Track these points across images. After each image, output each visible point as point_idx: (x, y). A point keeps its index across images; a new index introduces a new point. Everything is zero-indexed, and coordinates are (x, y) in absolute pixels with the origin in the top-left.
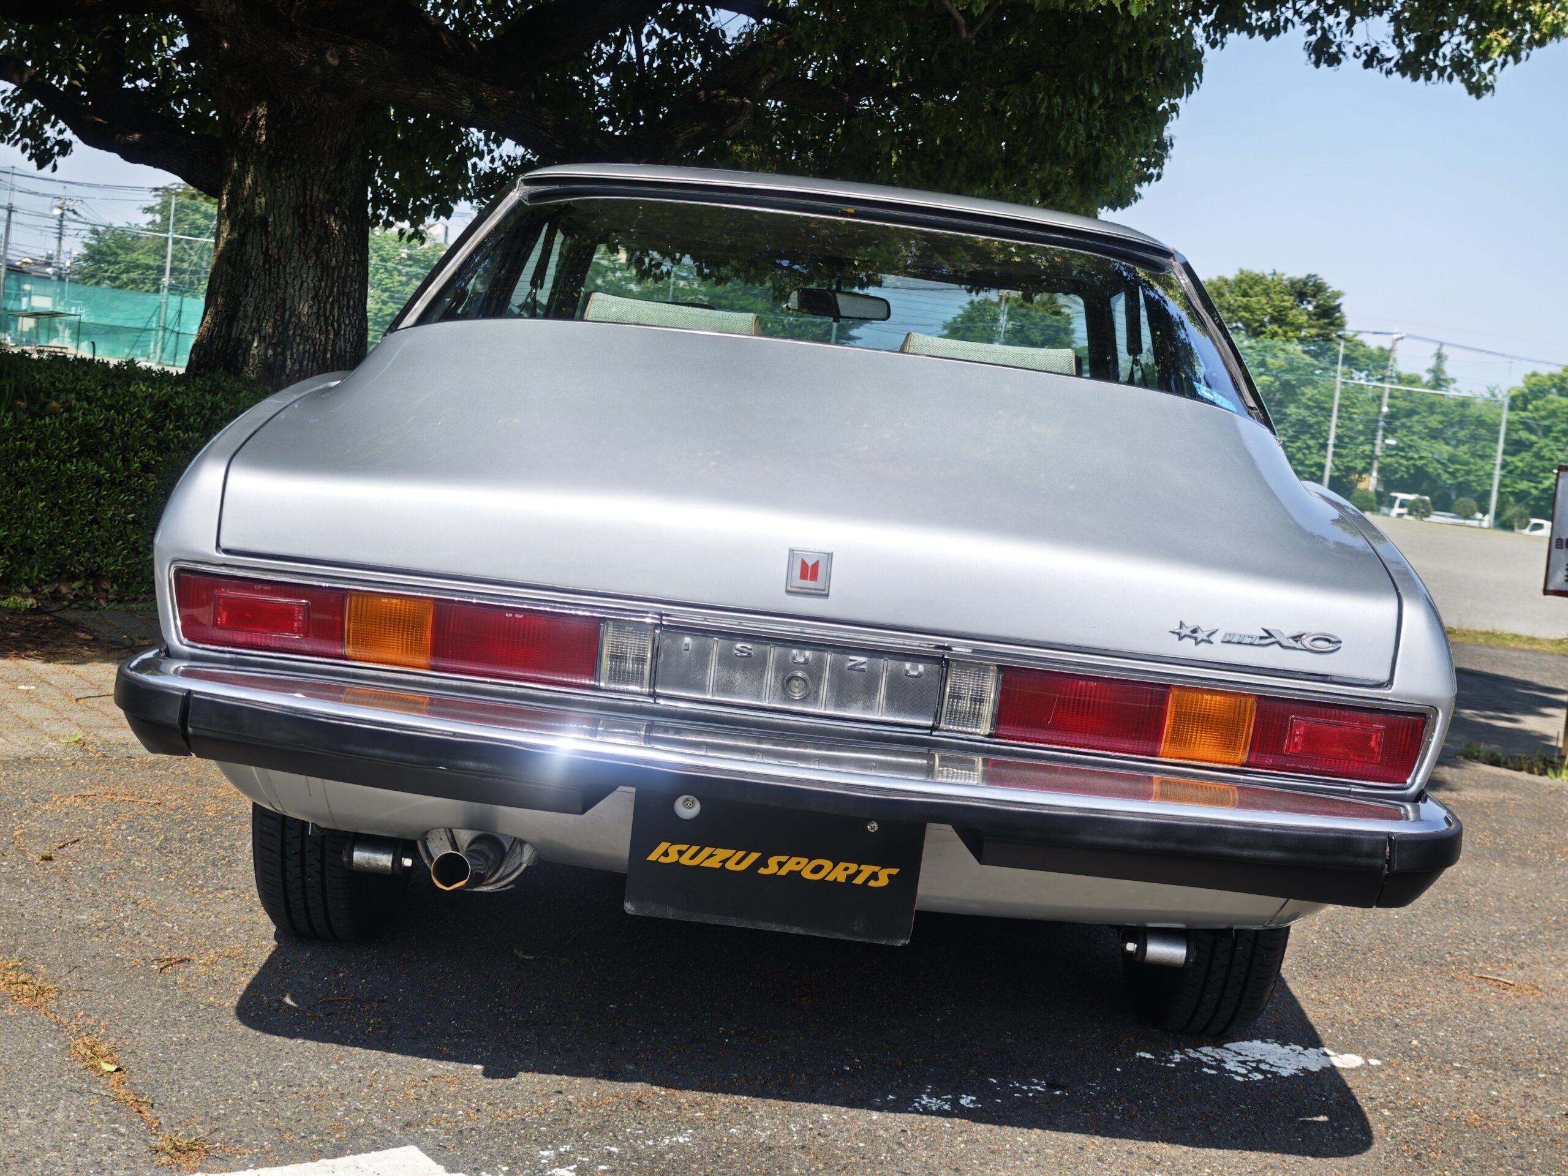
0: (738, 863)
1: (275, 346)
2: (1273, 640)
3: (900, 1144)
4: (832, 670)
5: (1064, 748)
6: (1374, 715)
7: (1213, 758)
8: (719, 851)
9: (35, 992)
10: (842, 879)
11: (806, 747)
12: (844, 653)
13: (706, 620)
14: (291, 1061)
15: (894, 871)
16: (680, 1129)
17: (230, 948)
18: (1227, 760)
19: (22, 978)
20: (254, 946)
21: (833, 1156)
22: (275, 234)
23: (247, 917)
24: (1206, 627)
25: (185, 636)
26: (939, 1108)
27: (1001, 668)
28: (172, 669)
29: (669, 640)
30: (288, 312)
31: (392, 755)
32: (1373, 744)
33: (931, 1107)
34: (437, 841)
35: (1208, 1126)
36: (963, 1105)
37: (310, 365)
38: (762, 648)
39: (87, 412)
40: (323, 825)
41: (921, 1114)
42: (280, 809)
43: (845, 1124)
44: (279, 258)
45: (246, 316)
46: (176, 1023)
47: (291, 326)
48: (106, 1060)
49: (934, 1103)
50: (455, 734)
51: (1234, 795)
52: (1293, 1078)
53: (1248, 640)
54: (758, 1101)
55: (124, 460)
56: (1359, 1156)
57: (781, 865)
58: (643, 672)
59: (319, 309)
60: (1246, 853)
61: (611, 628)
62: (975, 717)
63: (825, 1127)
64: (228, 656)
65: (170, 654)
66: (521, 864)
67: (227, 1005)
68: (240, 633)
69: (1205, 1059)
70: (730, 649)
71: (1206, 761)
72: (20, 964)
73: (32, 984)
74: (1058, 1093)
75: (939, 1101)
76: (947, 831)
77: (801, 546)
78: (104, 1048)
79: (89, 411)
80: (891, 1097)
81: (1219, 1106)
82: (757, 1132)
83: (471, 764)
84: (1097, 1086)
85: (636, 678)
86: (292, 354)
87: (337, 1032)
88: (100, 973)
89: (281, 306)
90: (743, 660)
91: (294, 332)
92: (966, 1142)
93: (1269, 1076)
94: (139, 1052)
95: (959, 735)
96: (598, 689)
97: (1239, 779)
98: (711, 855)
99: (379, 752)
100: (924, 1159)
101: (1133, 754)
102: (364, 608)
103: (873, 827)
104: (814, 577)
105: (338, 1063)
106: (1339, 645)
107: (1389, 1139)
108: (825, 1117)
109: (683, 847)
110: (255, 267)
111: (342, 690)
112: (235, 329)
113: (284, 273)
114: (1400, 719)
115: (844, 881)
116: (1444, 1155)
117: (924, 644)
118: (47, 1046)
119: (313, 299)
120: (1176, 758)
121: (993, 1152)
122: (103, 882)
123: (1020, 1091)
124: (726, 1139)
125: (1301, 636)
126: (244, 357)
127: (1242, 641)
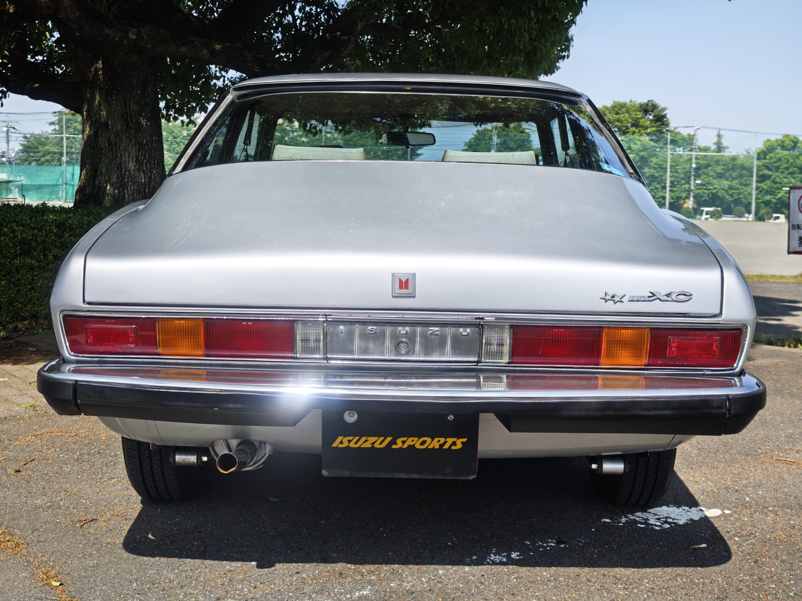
0: (381, 444)
1: (118, 188)
2: (655, 297)
3: (481, 583)
4: (421, 337)
5: (549, 365)
6: (714, 332)
7: (630, 364)
8: (370, 438)
9: (15, 545)
10: (437, 447)
11: (411, 379)
12: (426, 326)
13: (350, 316)
14: (153, 570)
15: (465, 440)
16: (363, 587)
17: (118, 511)
18: (637, 364)
19: (7, 539)
20: (130, 508)
21: (447, 593)
22: (113, 130)
23: (125, 493)
24: (619, 294)
25: (72, 351)
26: (501, 561)
27: (511, 326)
28: (67, 370)
29: (332, 329)
30: (123, 170)
31: (189, 404)
32: (714, 348)
33: (496, 560)
34: (220, 446)
35: (643, 556)
36: (513, 558)
37: (138, 196)
38: (382, 328)
39: (23, 232)
40: (158, 444)
41: (491, 565)
42: (134, 438)
43: (451, 575)
44: (116, 143)
45: (102, 174)
46: (91, 555)
47: (126, 177)
48: (54, 579)
49: (498, 558)
50: (221, 390)
51: (642, 381)
52: (686, 525)
53: (643, 299)
54: (403, 567)
55: (45, 255)
56: (725, 564)
57: (404, 442)
58: (319, 347)
59: (139, 167)
60: (652, 413)
61: (300, 325)
62: (500, 354)
63: (441, 578)
64: (96, 359)
65: (65, 361)
66: (265, 454)
67: (117, 542)
68: (101, 347)
69: (638, 519)
70: (365, 330)
71: (626, 365)
72: (6, 531)
73: (13, 541)
74: (562, 546)
75: (500, 557)
76: (492, 416)
77: (398, 272)
78: (53, 573)
79: (24, 231)
80: (474, 557)
81: (648, 544)
82: (405, 584)
83: (231, 406)
84: (583, 540)
85: (316, 350)
86: (128, 191)
87: (177, 551)
88: (49, 531)
89: (120, 167)
90: (373, 335)
91: (128, 180)
92: (516, 578)
93: (673, 525)
94: (72, 573)
95: (492, 364)
96: (297, 358)
97: (644, 373)
98: (366, 441)
99: (181, 404)
100: (495, 590)
101: (586, 365)
102: (166, 327)
103: (451, 417)
104: (407, 287)
105: (178, 569)
106: (691, 297)
107: (740, 553)
108: (441, 572)
109: (351, 438)
110: (104, 148)
111: (159, 372)
112: (97, 181)
113: (119, 149)
114: (728, 333)
115: (438, 447)
116: (770, 559)
117: (469, 317)
118: (22, 575)
119: (136, 162)
120: (609, 365)
121: (531, 582)
122: (48, 482)
123: (542, 547)
124: (388, 590)
125: (670, 294)
126: (103, 196)
127: (639, 299)
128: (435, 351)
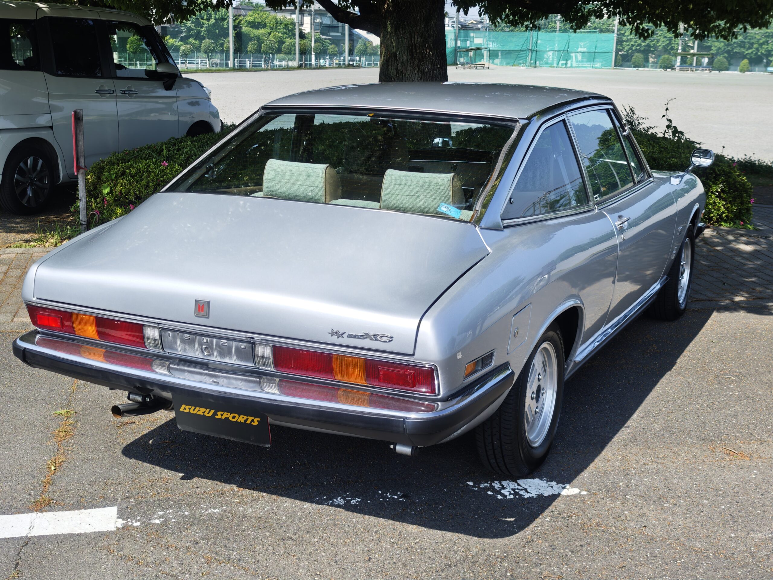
0: (208, 413)
2: (367, 336)
4: (216, 345)
6: (411, 367)
8: (201, 409)
9: (65, 435)
10: (243, 421)
12: (219, 339)
13: (175, 326)
14: (118, 468)
16: (221, 506)
17: (155, 418)
19: (67, 429)
20: (166, 417)
26: (339, 503)
27: (272, 346)
28: (37, 338)
29: (164, 333)
32: (408, 379)
33: (336, 503)
36: (350, 503)
38: (192, 336)
41: (328, 505)
43: (290, 508)
54: (268, 496)
56: (501, 539)
57: (222, 415)
58: (158, 344)
61: (145, 328)
62: (267, 364)
67: (127, 442)
70: (183, 336)
72: (73, 423)
74: (401, 499)
75: (342, 501)
77: (199, 298)
78: (61, 460)
80: (325, 497)
82: (250, 509)
84: (425, 497)
85: (156, 346)
88: (97, 427)
90: (188, 340)
93: (517, 497)
94: (72, 462)
98: (199, 410)
100: (301, 526)
104: (202, 311)
106: (392, 339)
108: (286, 505)
109: (190, 407)
117: (244, 336)
123: (386, 497)
124: (233, 512)
127: (355, 337)
128: (226, 357)
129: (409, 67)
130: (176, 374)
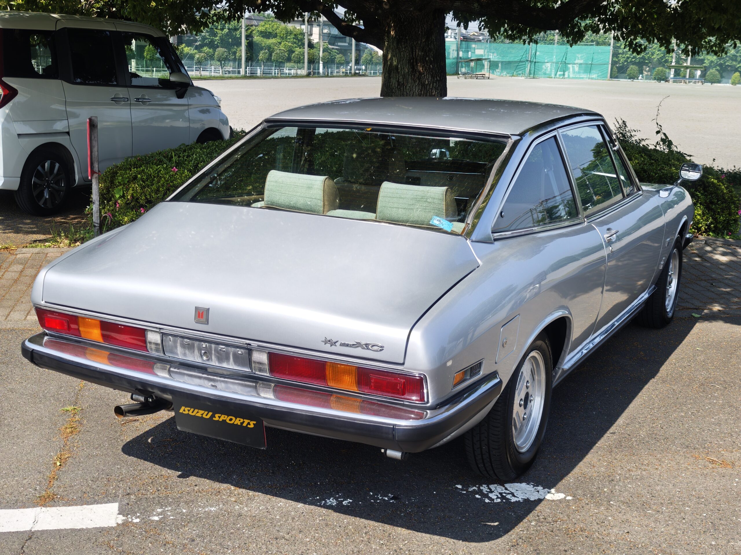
0: (206, 415)
2: (358, 345)
4: (215, 351)
8: (199, 411)
9: (71, 431)
10: (239, 424)
12: (217, 344)
13: (174, 331)
14: (120, 465)
15: (255, 422)
16: (218, 505)
19: (74, 426)
27: (267, 352)
29: (165, 338)
33: (328, 504)
36: (343, 504)
38: (192, 342)
41: (320, 506)
43: (284, 508)
49: (331, 502)
54: (263, 496)
57: (219, 417)
58: (159, 348)
61: (148, 332)
62: (264, 369)
67: (127, 440)
69: (485, 490)
70: (184, 341)
74: (392, 501)
75: (335, 501)
77: (198, 306)
78: (66, 456)
80: (317, 498)
82: (245, 508)
84: (414, 499)
90: (188, 345)
93: (504, 501)
98: (198, 412)
104: (202, 317)
105: (134, 468)
106: (383, 348)
108: (280, 504)
109: (189, 409)
114: (410, 378)
117: (241, 342)
123: (376, 499)
124: (229, 510)
127: (347, 345)
128: (224, 362)
129: (410, 79)
130: (176, 376)
